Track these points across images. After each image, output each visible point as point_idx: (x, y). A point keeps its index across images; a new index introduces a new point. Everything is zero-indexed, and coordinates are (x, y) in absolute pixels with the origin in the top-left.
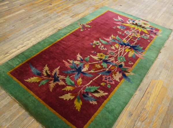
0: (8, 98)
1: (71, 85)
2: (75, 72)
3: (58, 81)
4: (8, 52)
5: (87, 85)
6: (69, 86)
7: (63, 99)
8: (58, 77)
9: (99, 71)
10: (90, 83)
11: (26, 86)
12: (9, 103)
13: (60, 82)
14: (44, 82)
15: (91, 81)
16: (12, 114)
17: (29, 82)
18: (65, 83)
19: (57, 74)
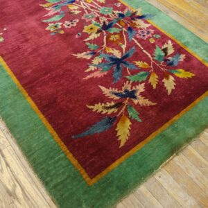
0: (160, 177)
1: (146, 77)
2: (121, 66)
3: (134, 92)
4: (8, 191)
5: (151, 58)
6: (148, 79)
7: (173, 90)
8: (126, 91)
9: (125, 39)
10: (147, 53)
11: (138, 143)
12: (171, 173)
13: (138, 90)
14: (133, 113)
15: (144, 51)
16: (193, 167)
17: (127, 138)
18: (141, 83)
19: (117, 92)
